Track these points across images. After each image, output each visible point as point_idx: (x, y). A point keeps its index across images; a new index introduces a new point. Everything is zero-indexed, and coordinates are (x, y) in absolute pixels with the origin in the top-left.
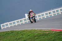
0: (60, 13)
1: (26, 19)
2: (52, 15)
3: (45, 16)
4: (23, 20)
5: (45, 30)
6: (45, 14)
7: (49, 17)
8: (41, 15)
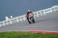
0: (38, 16)
1: (6, 22)
3: (24, 19)
4: (4, 23)
8: (21, 18)
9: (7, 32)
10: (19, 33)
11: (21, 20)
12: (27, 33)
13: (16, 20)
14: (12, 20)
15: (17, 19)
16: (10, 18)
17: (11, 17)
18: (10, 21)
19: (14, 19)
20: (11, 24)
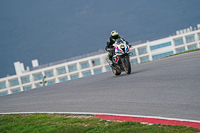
1: (17, 79)
2: (101, 69)
3: (80, 72)
4: (8, 84)
5: (80, 117)
6: (78, 66)
7: (93, 73)
8: (66, 69)
9: (19, 116)
10: (58, 121)
11: (68, 75)
12: (88, 121)
13: (50, 73)
14: (38, 76)
15: (55, 72)
16: (32, 69)
17: (35, 63)
18: (31, 77)
19: (42, 71)
20: (34, 87)
